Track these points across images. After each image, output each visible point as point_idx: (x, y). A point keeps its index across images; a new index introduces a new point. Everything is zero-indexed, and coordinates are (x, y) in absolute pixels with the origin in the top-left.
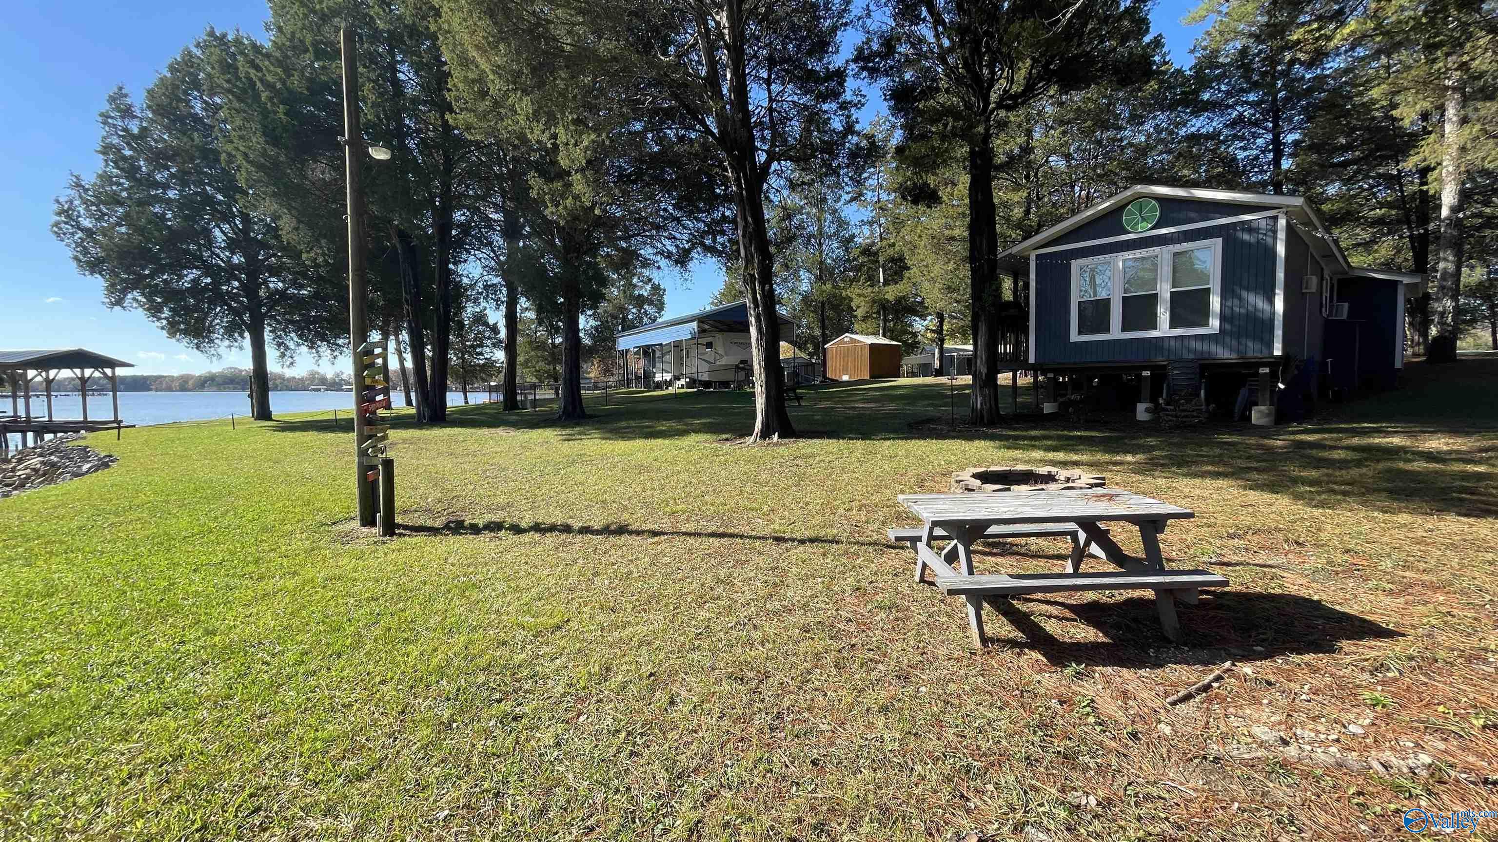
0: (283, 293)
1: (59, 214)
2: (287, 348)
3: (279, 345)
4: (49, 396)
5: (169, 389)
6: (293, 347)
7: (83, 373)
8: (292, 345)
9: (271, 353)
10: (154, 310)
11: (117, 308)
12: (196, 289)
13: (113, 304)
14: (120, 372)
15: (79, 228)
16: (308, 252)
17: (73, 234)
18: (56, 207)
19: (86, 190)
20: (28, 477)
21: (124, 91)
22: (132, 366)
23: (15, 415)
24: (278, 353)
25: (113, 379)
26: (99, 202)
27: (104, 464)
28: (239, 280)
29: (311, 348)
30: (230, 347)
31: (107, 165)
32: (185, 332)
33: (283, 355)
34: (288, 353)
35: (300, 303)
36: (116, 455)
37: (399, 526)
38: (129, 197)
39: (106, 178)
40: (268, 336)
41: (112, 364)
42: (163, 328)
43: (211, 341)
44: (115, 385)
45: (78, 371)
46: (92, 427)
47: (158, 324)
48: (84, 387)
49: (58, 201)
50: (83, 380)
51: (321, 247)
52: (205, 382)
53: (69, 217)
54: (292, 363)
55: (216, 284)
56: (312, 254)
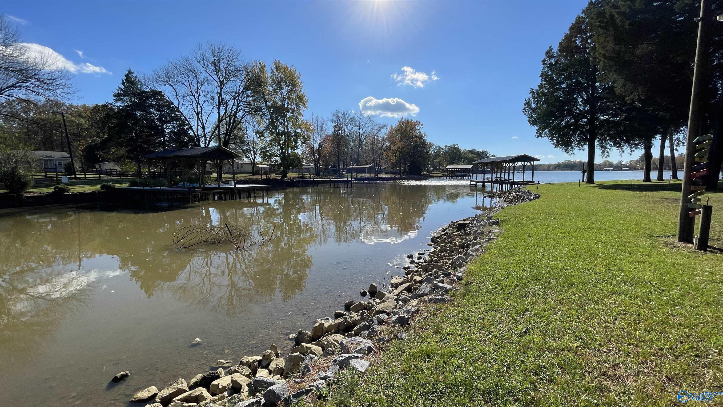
0: (607, 121)
1: (525, 105)
2: (606, 148)
3: (602, 147)
4: (514, 172)
5: (544, 170)
6: (609, 147)
7: (524, 164)
8: (608, 146)
9: (598, 151)
10: (551, 137)
11: (540, 137)
12: (568, 126)
13: (538, 136)
14: (536, 163)
15: (531, 109)
16: (629, 96)
17: (529, 111)
18: (525, 102)
19: (534, 93)
20: (512, 199)
21: (551, 48)
22: (539, 160)
23: (505, 179)
24: (601, 151)
25: (533, 166)
26: (538, 96)
27: (537, 197)
28: (586, 118)
29: (618, 147)
30: (580, 149)
31: (542, 81)
32: (562, 145)
33: (603, 152)
34: (606, 151)
35: (616, 124)
36: (539, 194)
37: (710, 247)
38: (548, 91)
39: (541, 87)
40: (597, 143)
41: (534, 159)
42: (553, 144)
43: (572, 148)
44: (533, 168)
45: (523, 163)
46: (526, 183)
47: (552, 142)
48: (524, 169)
49: (525, 100)
50: (524, 166)
51: (638, 92)
52: (557, 167)
53: (528, 105)
54: (608, 156)
55: (576, 121)
56: (631, 97)
